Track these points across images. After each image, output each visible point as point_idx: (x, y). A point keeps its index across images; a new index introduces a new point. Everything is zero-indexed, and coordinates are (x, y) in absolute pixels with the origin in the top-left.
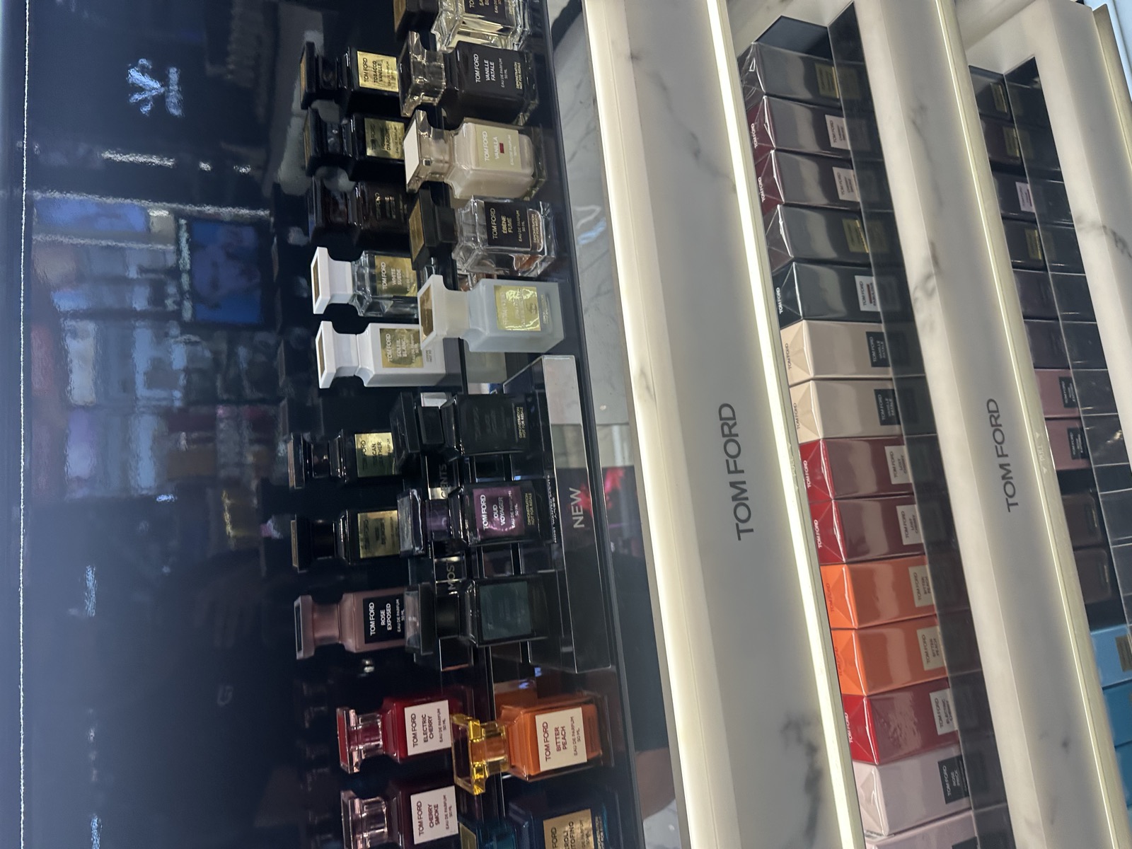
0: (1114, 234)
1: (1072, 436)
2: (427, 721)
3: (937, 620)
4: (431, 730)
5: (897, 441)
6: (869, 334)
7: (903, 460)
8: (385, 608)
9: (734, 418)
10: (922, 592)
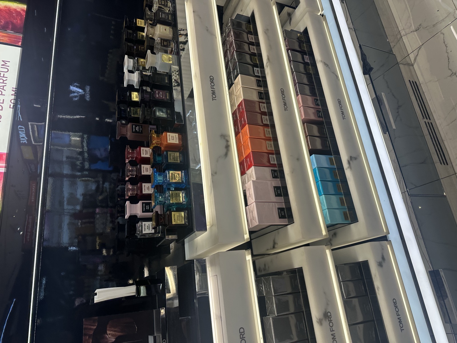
0: (324, 63)
1: (318, 112)
2: (146, 151)
3: (272, 141)
4: (147, 153)
5: (264, 103)
6: (257, 80)
7: (265, 107)
8: (137, 127)
9: (213, 79)
10: (268, 134)
